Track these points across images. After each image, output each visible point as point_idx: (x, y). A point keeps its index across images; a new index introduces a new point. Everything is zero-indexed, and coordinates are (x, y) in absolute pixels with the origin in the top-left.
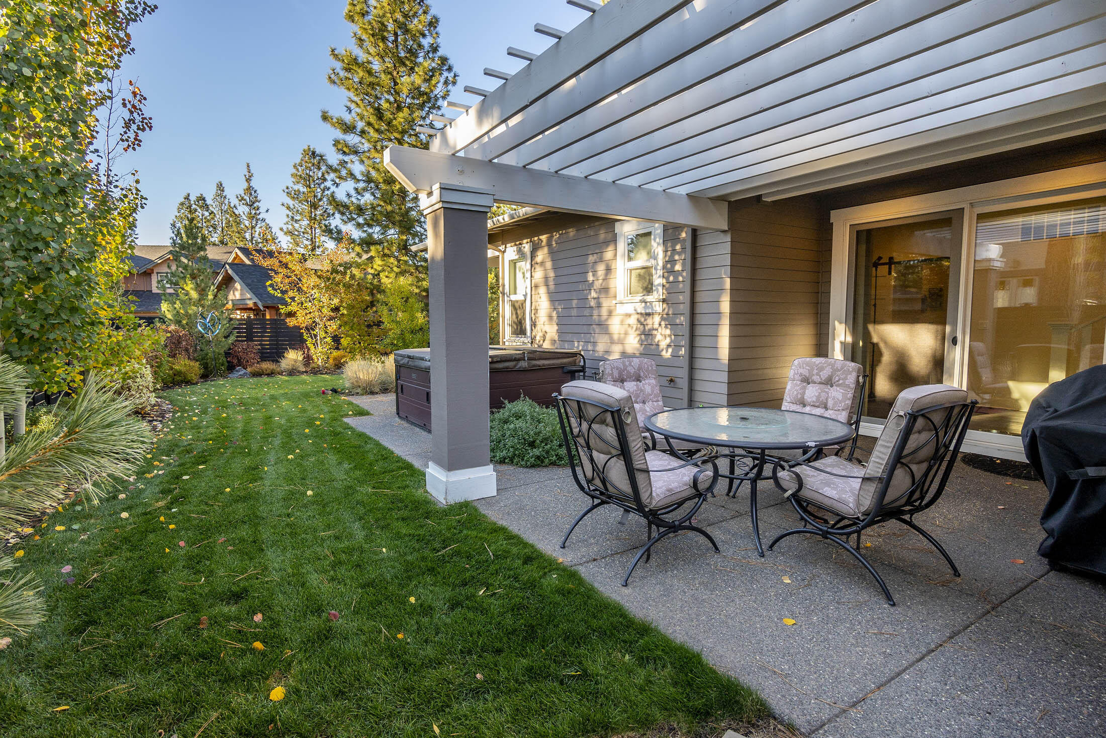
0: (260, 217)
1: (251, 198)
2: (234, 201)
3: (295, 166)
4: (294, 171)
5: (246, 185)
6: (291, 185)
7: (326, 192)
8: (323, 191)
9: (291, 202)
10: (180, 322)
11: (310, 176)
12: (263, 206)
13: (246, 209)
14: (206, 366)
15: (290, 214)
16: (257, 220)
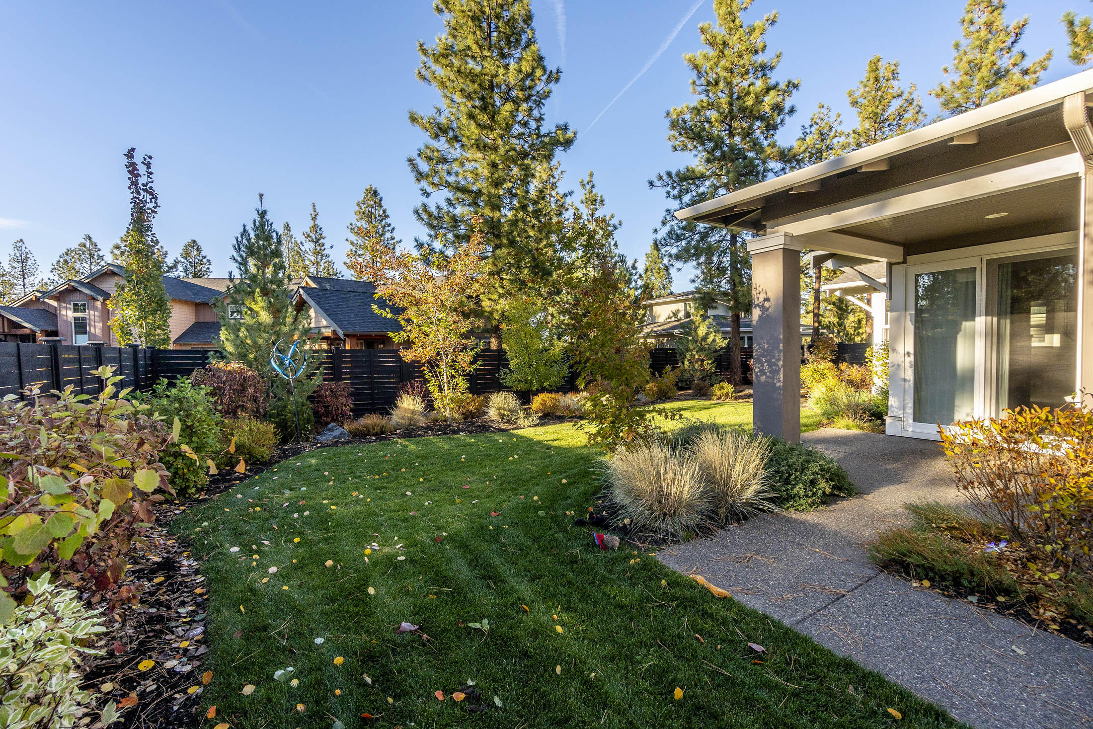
0: (325, 252)
1: (316, 236)
2: (300, 238)
3: (358, 204)
4: (357, 209)
5: (312, 223)
6: (354, 222)
7: (387, 229)
8: (384, 227)
9: (353, 238)
10: (245, 356)
11: (371, 213)
12: (327, 242)
13: (312, 245)
14: (282, 426)
15: (354, 249)
16: (322, 256)
